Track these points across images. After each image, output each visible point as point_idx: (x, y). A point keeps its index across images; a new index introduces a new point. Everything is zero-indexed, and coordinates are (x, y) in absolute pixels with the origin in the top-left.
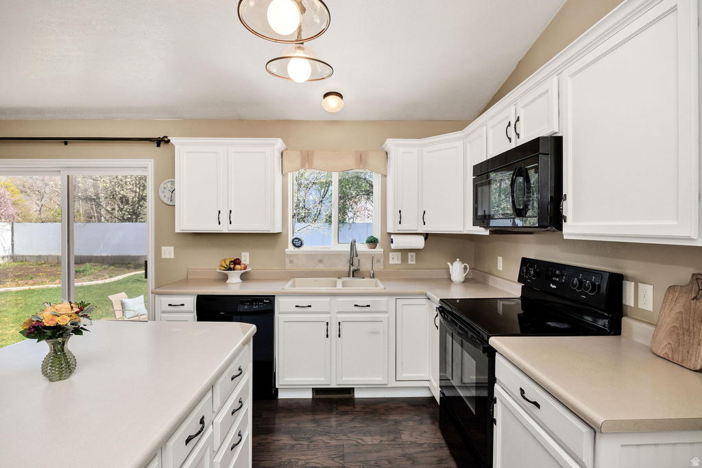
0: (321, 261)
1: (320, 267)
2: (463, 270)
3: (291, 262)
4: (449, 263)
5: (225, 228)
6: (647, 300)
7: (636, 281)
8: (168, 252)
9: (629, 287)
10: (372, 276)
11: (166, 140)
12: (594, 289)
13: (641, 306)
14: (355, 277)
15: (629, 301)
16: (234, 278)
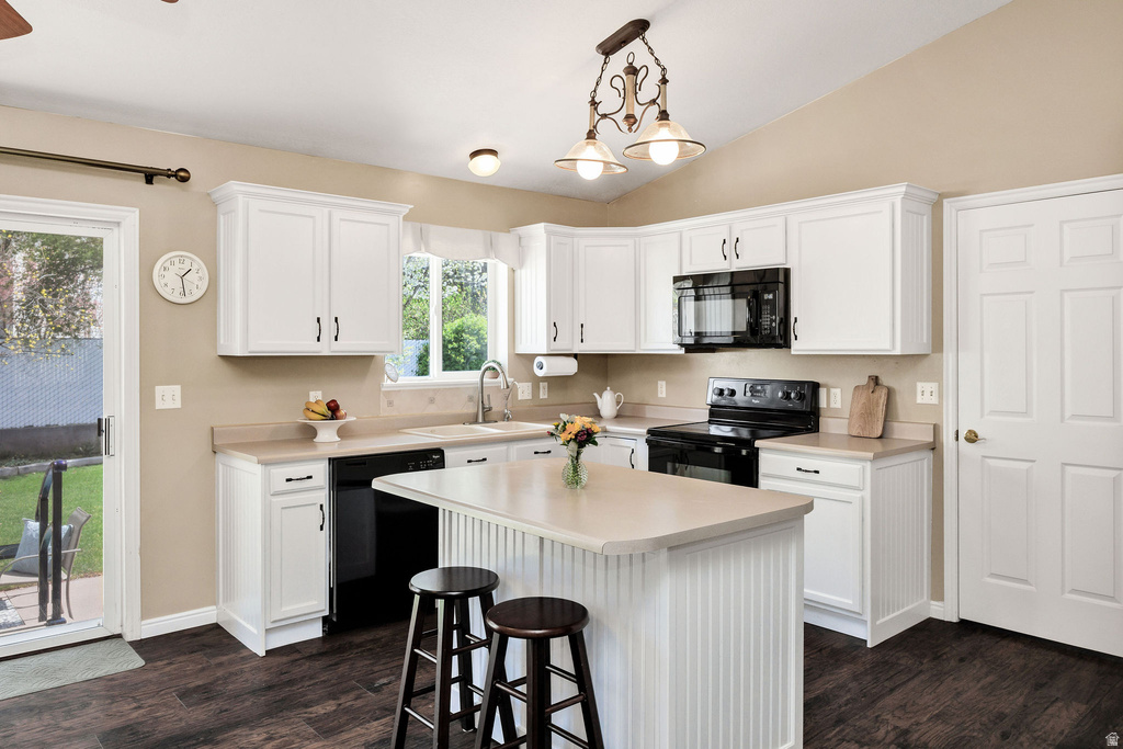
0: (432, 401)
1: (432, 410)
2: (615, 403)
3: (390, 404)
4: (595, 394)
5: (326, 348)
6: (836, 400)
7: (828, 387)
8: (169, 397)
9: (823, 392)
10: (505, 418)
11: (182, 176)
12: (801, 397)
13: (832, 405)
14: (485, 421)
15: (823, 404)
16: (327, 435)
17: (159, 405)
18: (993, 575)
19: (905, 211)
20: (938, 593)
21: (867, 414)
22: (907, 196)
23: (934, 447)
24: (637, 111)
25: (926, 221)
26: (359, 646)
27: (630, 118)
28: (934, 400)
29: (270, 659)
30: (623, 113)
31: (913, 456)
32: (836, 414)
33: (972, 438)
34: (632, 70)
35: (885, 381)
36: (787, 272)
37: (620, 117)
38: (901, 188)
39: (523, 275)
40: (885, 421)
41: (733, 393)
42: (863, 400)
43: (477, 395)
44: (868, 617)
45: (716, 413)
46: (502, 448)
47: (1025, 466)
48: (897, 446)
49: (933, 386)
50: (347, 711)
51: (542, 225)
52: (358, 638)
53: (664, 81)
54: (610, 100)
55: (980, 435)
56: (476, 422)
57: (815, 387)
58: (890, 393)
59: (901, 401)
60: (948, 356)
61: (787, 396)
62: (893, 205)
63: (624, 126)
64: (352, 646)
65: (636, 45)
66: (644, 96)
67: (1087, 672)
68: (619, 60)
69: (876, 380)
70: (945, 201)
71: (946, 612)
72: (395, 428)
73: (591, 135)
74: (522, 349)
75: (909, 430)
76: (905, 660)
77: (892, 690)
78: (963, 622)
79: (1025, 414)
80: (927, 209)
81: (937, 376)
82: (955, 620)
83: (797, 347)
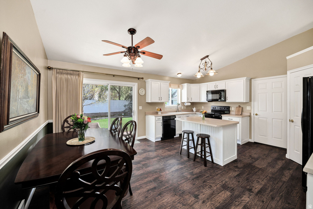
1: (171, 110)
3: (166, 109)
4: (193, 108)
5: (160, 101)
6: (233, 109)
7: (231, 107)
8: (141, 108)
9: (230, 108)
10: (181, 111)
11: (142, 78)
12: (227, 109)
13: (232, 110)
14: (178, 112)
15: (231, 110)
16: (160, 113)
17: (140, 109)
18: (260, 135)
19: (246, 81)
20: (250, 138)
21: (238, 111)
22: (246, 79)
23: (250, 116)
24: (207, 68)
25: (249, 83)
26: (167, 141)
27: (205, 69)
28: (250, 109)
29: (156, 143)
30: (205, 68)
31: (246, 117)
32: (233, 111)
33: (256, 115)
34: (206, 62)
35: (241, 106)
36: (226, 90)
37: (204, 69)
38: (246, 78)
39: (183, 91)
40: (242, 112)
41: (215, 108)
42: (238, 109)
43: (177, 108)
44: (241, 140)
45: (212, 111)
46: (183, 115)
47: (266, 119)
48: (244, 116)
49: (250, 107)
50: (170, 149)
51: (186, 84)
52: (166, 141)
53: (212, 64)
54: (202, 66)
55: (258, 114)
56: (177, 112)
57: (229, 107)
58: (242, 108)
59: (244, 110)
60: (252, 103)
61: (225, 109)
62: (244, 80)
63: (205, 70)
64: (166, 142)
65: (207, 59)
66: (208, 66)
67: (277, 150)
68: (204, 61)
69: (240, 106)
70: (252, 79)
71: (252, 141)
72: (166, 112)
73: (199, 71)
74: (182, 102)
75: (246, 114)
76: (247, 147)
77: (247, 150)
78: (255, 142)
79: (266, 111)
80: (249, 81)
81: (251, 105)
82: (253, 142)
83: (227, 101)
